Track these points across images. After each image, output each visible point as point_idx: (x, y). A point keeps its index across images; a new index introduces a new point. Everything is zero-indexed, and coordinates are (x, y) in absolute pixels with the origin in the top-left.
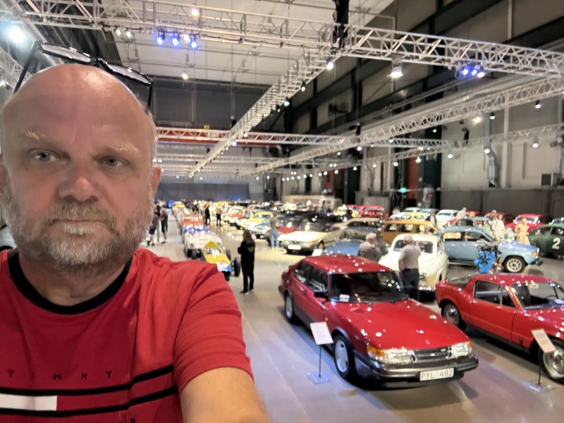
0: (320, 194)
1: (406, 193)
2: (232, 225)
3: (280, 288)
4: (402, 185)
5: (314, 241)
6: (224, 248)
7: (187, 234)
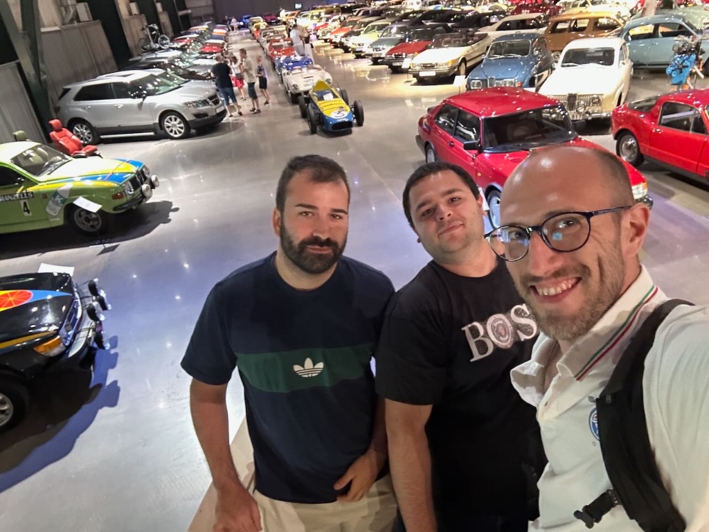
5: (454, 61)
7: (285, 71)
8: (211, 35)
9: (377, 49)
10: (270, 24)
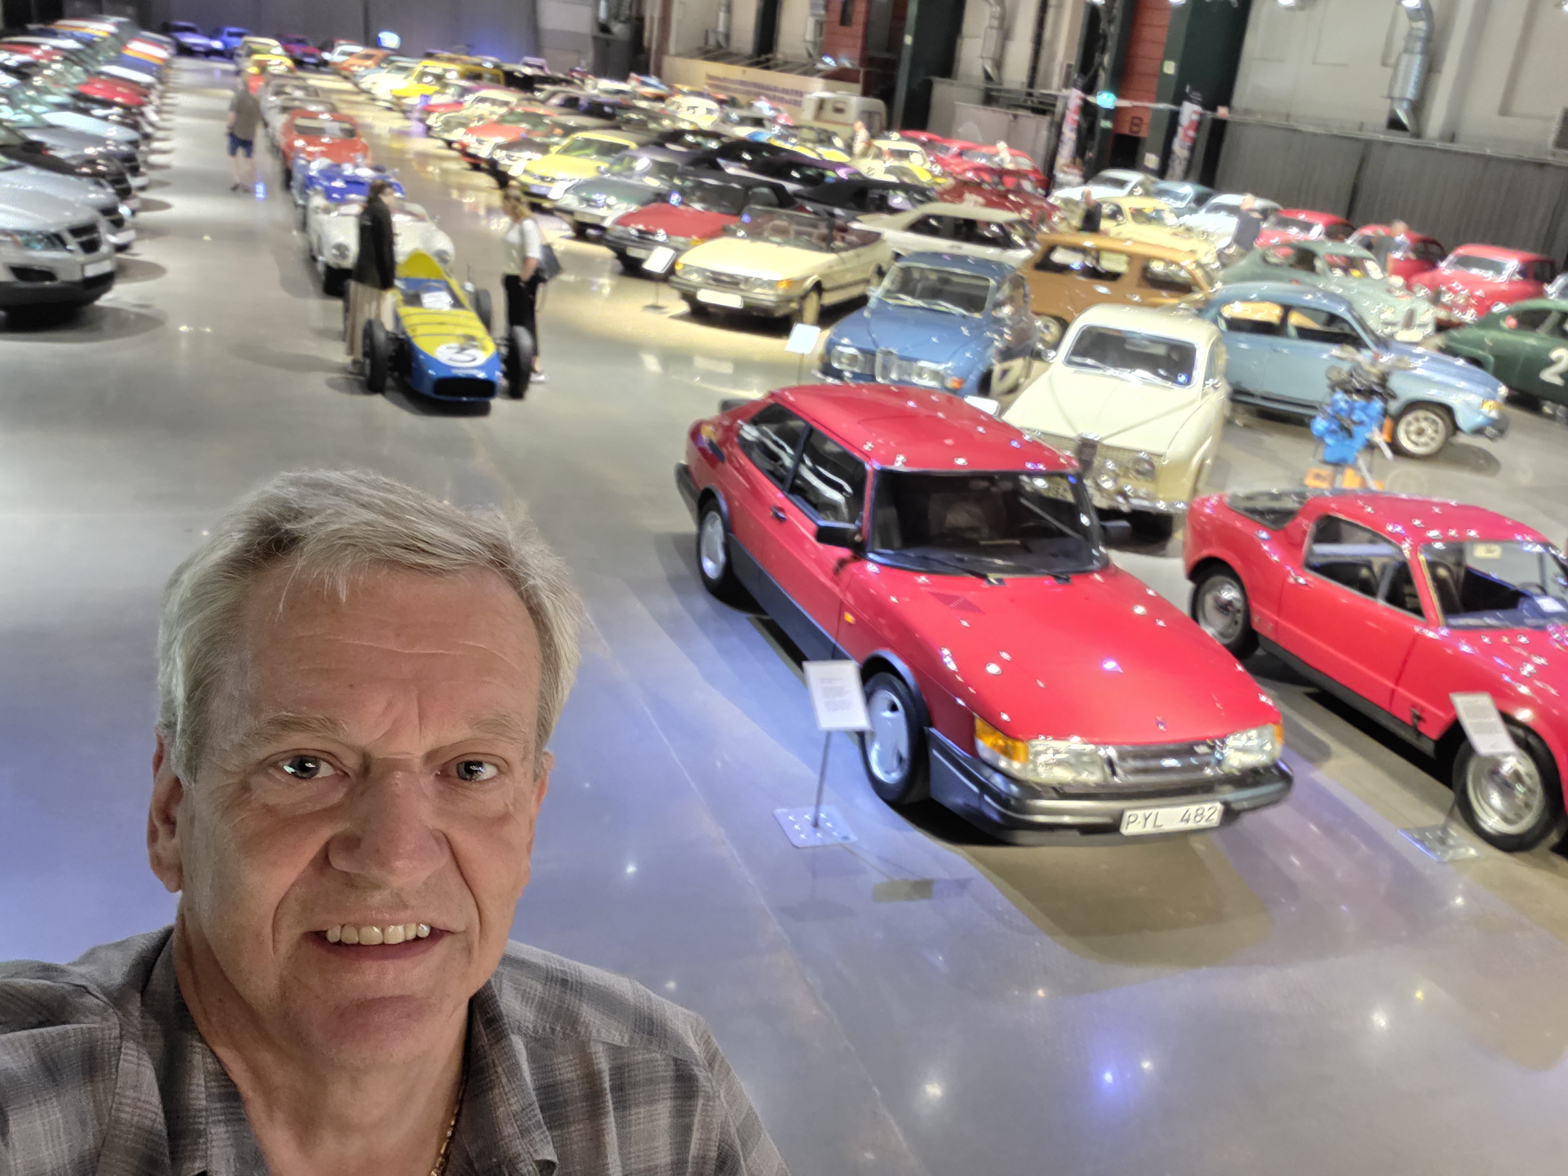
0: (809, 70)
1: (1114, 114)
2: (476, 164)
3: (684, 474)
4: (1103, 77)
5: (791, 282)
6: (470, 287)
7: (318, 201)
8: (120, 54)
9: (588, 201)
10: (299, 64)
